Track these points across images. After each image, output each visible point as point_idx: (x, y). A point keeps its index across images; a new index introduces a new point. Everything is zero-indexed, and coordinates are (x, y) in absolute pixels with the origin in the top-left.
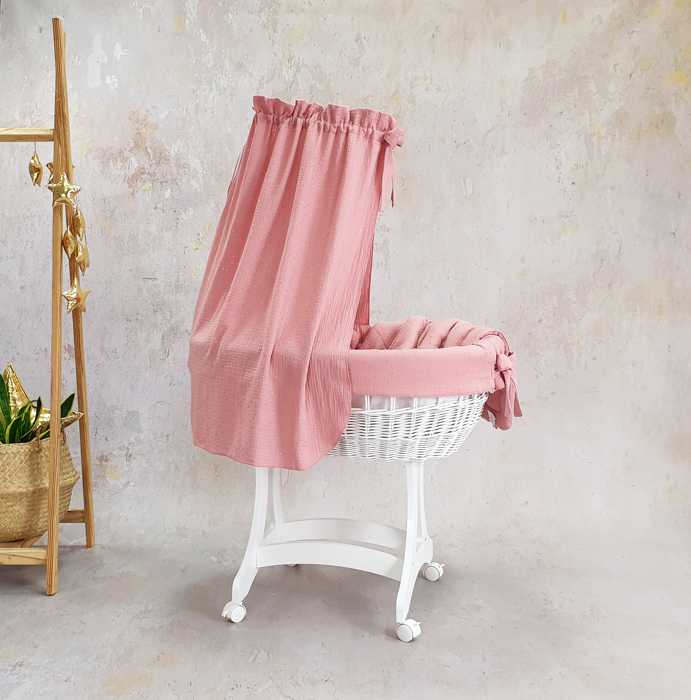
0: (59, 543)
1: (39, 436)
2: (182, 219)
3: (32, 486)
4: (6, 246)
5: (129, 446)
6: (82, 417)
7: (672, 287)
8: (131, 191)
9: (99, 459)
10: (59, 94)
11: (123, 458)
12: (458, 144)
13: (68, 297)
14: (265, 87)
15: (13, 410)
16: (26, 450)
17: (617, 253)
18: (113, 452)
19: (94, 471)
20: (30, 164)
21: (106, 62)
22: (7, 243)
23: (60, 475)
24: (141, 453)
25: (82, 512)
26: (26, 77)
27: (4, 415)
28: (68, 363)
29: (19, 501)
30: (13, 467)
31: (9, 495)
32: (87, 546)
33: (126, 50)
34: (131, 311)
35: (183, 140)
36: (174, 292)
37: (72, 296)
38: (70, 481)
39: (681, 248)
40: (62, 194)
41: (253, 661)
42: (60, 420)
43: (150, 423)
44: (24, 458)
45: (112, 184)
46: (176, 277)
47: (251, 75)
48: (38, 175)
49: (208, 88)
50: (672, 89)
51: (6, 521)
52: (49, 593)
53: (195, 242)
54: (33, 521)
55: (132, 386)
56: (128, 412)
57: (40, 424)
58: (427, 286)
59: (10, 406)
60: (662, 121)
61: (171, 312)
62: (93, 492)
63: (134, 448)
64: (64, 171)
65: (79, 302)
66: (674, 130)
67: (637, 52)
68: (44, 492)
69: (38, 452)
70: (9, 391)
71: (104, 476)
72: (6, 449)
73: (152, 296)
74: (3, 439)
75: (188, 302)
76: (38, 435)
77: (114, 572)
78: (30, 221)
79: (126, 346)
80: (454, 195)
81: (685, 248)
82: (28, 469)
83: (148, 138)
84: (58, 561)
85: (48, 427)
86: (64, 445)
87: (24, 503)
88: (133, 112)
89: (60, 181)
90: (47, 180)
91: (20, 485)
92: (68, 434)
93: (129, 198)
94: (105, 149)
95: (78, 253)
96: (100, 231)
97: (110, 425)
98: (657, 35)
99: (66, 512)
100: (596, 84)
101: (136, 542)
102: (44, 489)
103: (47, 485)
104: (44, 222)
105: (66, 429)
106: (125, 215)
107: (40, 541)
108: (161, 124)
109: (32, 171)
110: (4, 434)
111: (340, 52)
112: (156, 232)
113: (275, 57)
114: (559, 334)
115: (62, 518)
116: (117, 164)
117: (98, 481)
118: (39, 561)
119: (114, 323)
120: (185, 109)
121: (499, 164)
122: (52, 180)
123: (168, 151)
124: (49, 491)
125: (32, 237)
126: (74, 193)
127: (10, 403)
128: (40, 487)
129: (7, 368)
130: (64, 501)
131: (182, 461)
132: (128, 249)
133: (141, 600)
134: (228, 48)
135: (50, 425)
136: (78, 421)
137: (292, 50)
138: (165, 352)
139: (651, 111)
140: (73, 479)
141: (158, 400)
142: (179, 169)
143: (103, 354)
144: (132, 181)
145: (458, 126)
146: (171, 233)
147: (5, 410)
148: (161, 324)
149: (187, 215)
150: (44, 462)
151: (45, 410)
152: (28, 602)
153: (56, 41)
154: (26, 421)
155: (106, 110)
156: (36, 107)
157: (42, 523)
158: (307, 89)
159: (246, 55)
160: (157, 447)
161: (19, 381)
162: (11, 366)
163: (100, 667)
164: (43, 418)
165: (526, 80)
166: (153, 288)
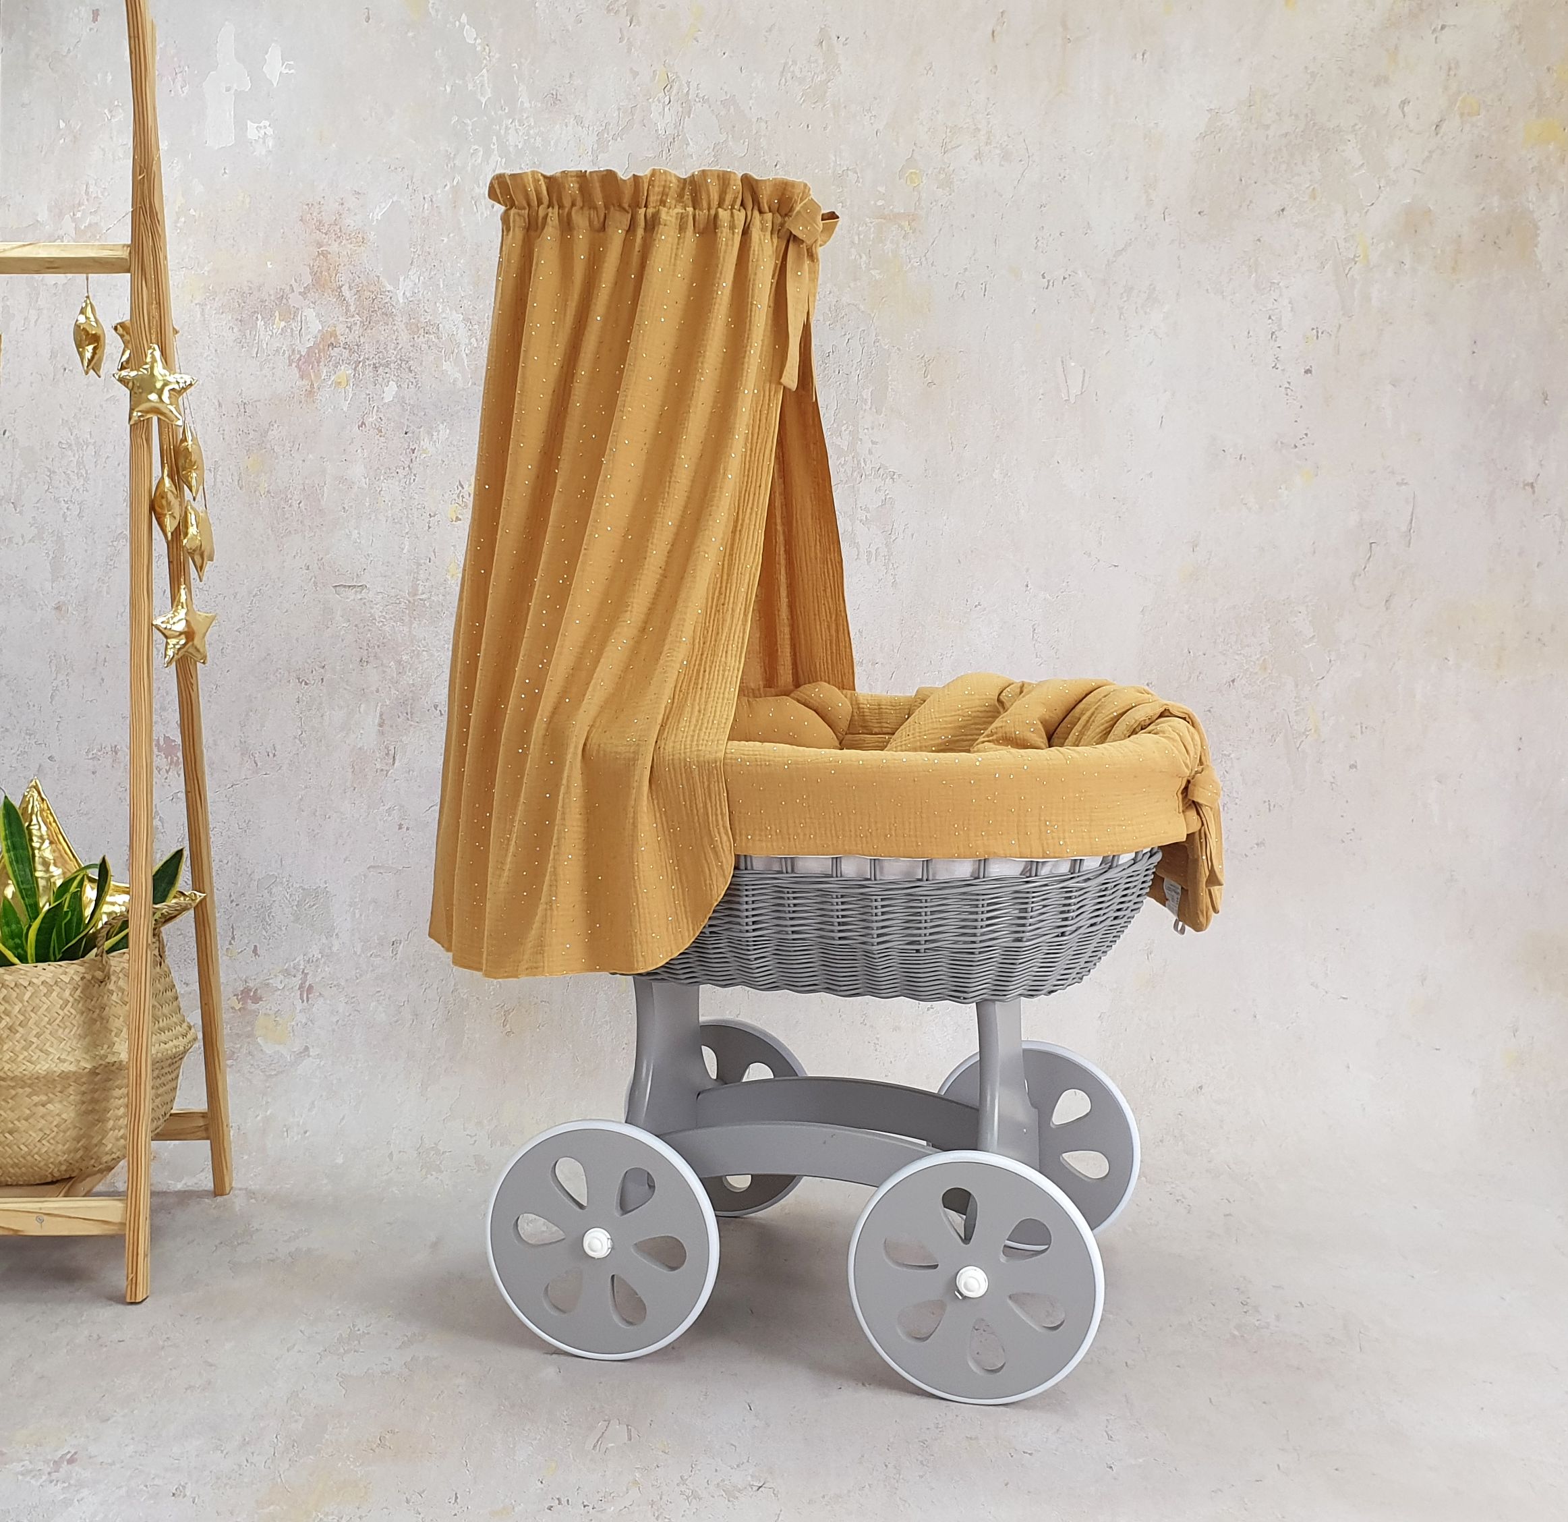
0: (151, 1185)
1: (103, 944)
2: (423, 450)
3: (88, 1058)
4: (21, 513)
5: (308, 966)
6: (201, 902)
7: (1527, 605)
8: (304, 386)
9: (240, 997)
10: (142, 165)
11: (293, 994)
12: (1049, 281)
13: (166, 628)
14: (610, 148)
15: (44, 887)
16: (74, 977)
17: (1404, 528)
18: (271, 981)
19: (227, 1023)
20: (77, 326)
21: (247, 90)
22: (23, 506)
23: (152, 1033)
24: (335, 983)
25: (203, 1117)
26: (62, 125)
27: (23, 898)
28: (166, 778)
29: (60, 1092)
30: (46, 1016)
31: (37, 1078)
32: (215, 1192)
33: (292, 63)
34: (309, 661)
35: (424, 270)
36: (407, 619)
37: (174, 628)
38: (176, 1047)
39: (1546, 517)
40: (151, 393)
41: (595, 1446)
42: (152, 910)
43: (355, 914)
44: (70, 995)
45: (261, 370)
46: (410, 584)
47: (579, 121)
48: (95, 349)
49: (481, 149)
50: (1530, 159)
51: (31, 1138)
52: (131, 1298)
53: (453, 502)
54: (93, 1137)
55: (313, 830)
56: (304, 889)
57: (105, 919)
58: (979, 604)
59: (37, 878)
60: (1509, 232)
61: (399, 662)
62: (228, 1069)
63: (319, 970)
64: (154, 341)
65: (193, 640)
66: (1534, 251)
67: (1452, 73)
68: (117, 1071)
69: (102, 982)
70: (34, 844)
71: (250, 1035)
72: (29, 974)
73: (356, 626)
74: (22, 952)
75: (439, 640)
76: (101, 942)
77: (277, 1250)
78: (74, 456)
79: (298, 742)
80: (1041, 397)
81: (1557, 518)
82: (79, 1019)
83: (345, 265)
84: (151, 1226)
85: (125, 924)
86: (160, 965)
87: (72, 1097)
88: (308, 204)
89: (146, 364)
90: (113, 360)
91: (62, 1057)
92: (167, 941)
93: (301, 402)
94: (246, 289)
95: (187, 528)
96: (236, 478)
97: (264, 919)
98: (1498, 36)
99: (168, 1115)
100: (1359, 147)
101: (325, 1181)
102: (117, 1065)
103: (124, 1056)
104: (108, 457)
105: (165, 930)
106: (293, 442)
107: (108, 1182)
108: (373, 233)
109: (81, 340)
110: (24, 942)
111: (781, 69)
112: (364, 480)
113: (634, 79)
114: (1275, 712)
115: (158, 1130)
116: (273, 324)
117: (239, 1046)
118: (106, 1227)
119: (269, 689)
120: (428, 199)
121: (1141, 327)
122: (128, 361)
123: (391, 294)
124: (128, 1069)
125: (81, 492)
126: (177, 393)
127: (35, 871)
128: (107, 1060)
129: (28, 792)
130: (161, 1091)
131: (427, 1001)
132: (301, 519)
133: (340, 1312)
134: (526, 59)
135: (128, 921)
136: (192, 911)
137: (671, 63)
138: (387, 754)
139: (1481, 207)
140: (182, 1042)
141: (372, 864)
142: (416, 336)
143: (245, 759)
144: (307, 363)
145: (1051, 239)
146: (397, 483)
147: (25, 886)
148: (378, 689)
149: (435, 442)
150: (114, 1003)
151: (117, 886)
152: (83, 1318)
153: (132, 39)
154: (73, 911)
155: (248, 200)
156: (87, 193)
157: (112, 1142)
158: (707, 152)
159: (568, 76)
160: (371, 968)
161: (55, 821)
162: (36, 787)
163: (252, 1463)
164: (113, 904)
165: (1203, 136)
166: (358, 608)
